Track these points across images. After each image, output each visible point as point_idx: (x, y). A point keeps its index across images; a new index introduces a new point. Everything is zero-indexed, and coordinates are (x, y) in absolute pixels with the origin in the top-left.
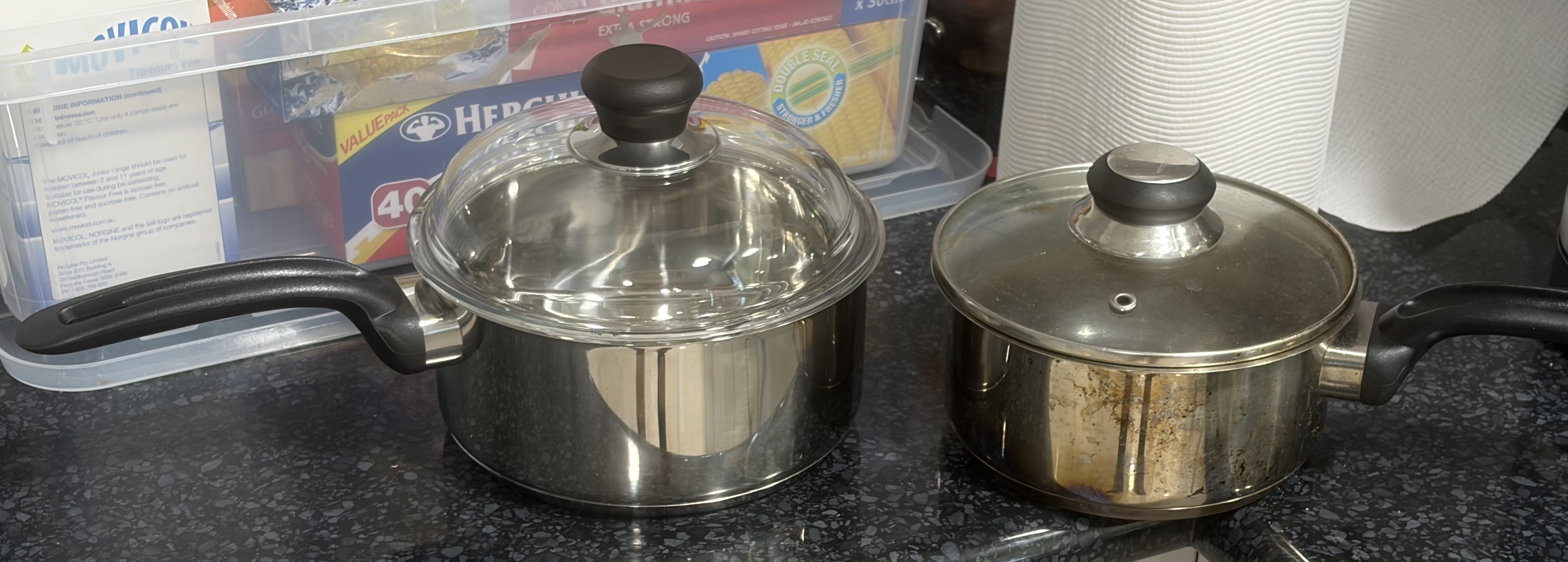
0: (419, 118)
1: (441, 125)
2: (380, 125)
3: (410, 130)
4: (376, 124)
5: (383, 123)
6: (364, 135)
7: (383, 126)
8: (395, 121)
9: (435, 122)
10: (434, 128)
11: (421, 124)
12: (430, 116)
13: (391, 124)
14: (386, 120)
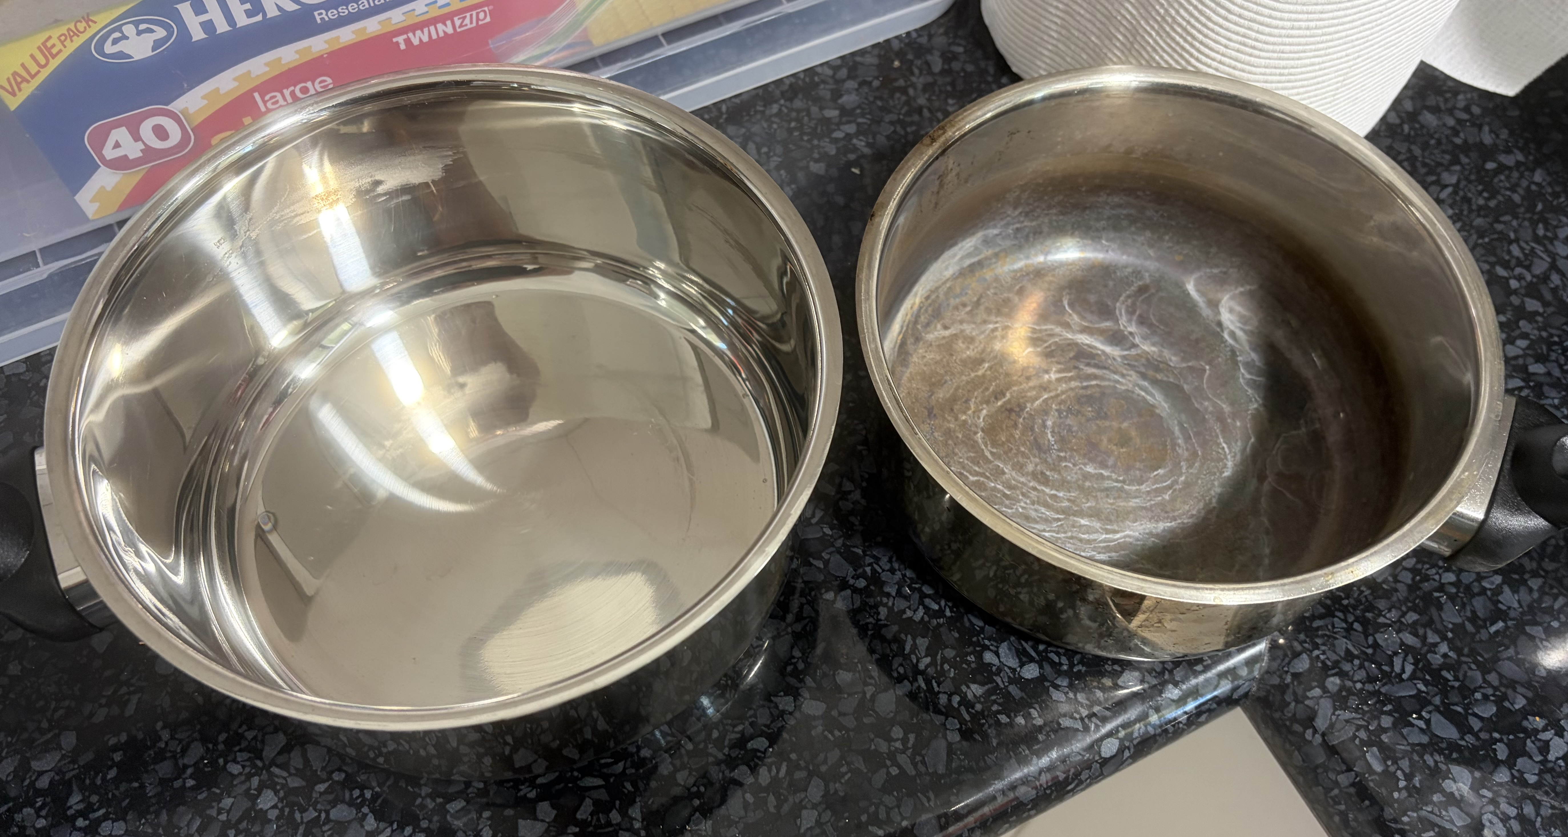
0: (119, 29)
1: (161, 33)
2: (54, 51)
3: (109, 48)
4: (47, 50)
5: (59, 46)
6: (34, 68)
7: (60, 51)
8: (78, 41)
9: (151, 31)
10: (149, 40)
11: (126, 38)
12: (136, 24)
13: (72, 47)
14: (62, 42)
